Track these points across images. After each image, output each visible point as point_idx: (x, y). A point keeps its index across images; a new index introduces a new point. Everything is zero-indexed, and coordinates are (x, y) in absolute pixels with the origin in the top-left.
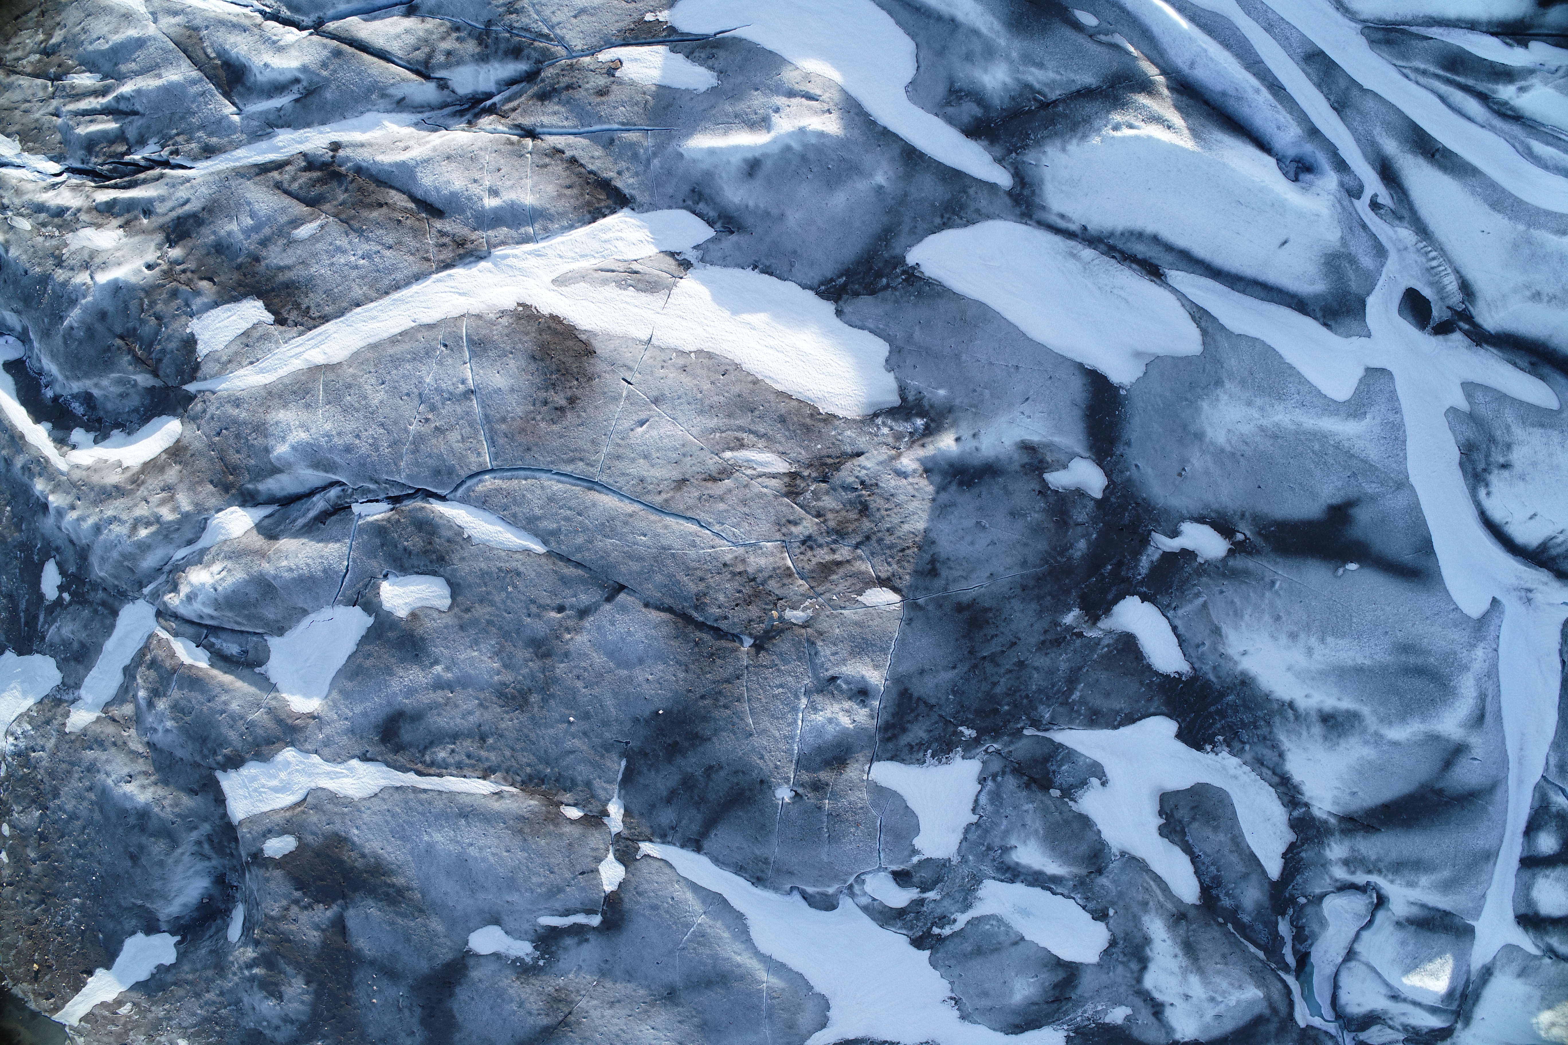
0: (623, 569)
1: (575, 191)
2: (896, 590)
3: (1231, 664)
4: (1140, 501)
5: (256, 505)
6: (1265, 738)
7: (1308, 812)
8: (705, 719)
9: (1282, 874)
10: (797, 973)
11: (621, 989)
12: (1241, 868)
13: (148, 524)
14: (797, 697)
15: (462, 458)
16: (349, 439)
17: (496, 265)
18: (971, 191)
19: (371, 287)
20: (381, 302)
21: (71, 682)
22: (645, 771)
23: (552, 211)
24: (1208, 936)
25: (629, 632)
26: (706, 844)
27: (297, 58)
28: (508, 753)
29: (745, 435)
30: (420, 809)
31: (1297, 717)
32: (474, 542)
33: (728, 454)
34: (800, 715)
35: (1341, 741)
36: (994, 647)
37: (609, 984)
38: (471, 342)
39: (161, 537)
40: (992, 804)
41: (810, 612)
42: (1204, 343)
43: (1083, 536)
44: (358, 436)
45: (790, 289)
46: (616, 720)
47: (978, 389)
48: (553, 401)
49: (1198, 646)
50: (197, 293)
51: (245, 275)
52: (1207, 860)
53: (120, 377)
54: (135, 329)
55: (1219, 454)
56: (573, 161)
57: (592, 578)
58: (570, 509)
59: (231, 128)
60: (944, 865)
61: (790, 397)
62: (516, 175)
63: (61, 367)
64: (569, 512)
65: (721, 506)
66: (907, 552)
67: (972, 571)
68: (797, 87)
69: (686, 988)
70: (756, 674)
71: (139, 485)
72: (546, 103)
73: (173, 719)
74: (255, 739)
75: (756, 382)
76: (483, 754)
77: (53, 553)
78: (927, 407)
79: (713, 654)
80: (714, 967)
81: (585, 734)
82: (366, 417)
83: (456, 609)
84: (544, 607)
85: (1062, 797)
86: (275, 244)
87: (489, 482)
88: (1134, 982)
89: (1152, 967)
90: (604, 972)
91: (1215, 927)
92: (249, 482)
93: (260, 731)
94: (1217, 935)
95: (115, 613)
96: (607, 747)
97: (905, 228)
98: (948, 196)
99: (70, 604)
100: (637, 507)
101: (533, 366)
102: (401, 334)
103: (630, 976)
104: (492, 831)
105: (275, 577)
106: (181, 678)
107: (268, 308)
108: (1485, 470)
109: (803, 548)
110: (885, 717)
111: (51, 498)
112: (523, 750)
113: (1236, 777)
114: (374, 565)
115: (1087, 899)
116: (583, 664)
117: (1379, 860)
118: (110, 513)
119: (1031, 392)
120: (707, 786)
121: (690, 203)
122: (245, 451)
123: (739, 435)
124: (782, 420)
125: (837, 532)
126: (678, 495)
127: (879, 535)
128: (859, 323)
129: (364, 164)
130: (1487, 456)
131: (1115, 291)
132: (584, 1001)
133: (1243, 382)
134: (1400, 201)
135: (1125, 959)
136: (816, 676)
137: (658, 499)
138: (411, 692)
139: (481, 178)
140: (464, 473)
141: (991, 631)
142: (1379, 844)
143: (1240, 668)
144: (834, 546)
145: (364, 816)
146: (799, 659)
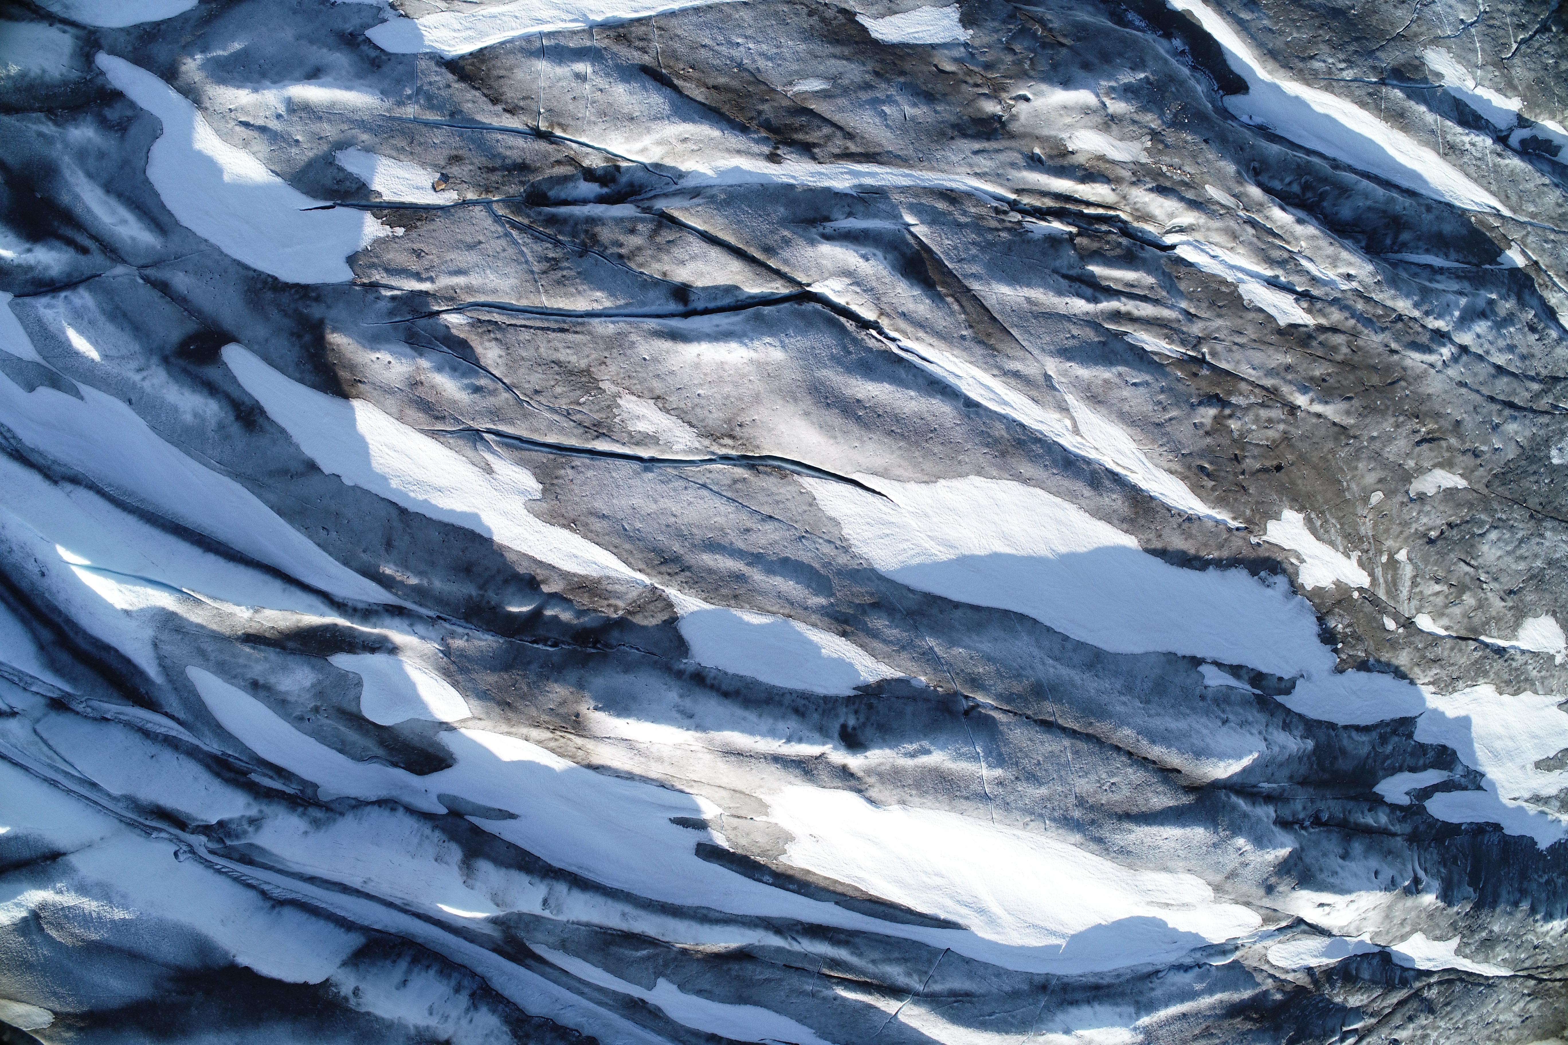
1: (495, 73)
27: (823, 256)
56: (495, 101)
59: (917, 210)
68: (256, 134)
72: (520, 161)
86: (852, 82)
139: (594, 92)
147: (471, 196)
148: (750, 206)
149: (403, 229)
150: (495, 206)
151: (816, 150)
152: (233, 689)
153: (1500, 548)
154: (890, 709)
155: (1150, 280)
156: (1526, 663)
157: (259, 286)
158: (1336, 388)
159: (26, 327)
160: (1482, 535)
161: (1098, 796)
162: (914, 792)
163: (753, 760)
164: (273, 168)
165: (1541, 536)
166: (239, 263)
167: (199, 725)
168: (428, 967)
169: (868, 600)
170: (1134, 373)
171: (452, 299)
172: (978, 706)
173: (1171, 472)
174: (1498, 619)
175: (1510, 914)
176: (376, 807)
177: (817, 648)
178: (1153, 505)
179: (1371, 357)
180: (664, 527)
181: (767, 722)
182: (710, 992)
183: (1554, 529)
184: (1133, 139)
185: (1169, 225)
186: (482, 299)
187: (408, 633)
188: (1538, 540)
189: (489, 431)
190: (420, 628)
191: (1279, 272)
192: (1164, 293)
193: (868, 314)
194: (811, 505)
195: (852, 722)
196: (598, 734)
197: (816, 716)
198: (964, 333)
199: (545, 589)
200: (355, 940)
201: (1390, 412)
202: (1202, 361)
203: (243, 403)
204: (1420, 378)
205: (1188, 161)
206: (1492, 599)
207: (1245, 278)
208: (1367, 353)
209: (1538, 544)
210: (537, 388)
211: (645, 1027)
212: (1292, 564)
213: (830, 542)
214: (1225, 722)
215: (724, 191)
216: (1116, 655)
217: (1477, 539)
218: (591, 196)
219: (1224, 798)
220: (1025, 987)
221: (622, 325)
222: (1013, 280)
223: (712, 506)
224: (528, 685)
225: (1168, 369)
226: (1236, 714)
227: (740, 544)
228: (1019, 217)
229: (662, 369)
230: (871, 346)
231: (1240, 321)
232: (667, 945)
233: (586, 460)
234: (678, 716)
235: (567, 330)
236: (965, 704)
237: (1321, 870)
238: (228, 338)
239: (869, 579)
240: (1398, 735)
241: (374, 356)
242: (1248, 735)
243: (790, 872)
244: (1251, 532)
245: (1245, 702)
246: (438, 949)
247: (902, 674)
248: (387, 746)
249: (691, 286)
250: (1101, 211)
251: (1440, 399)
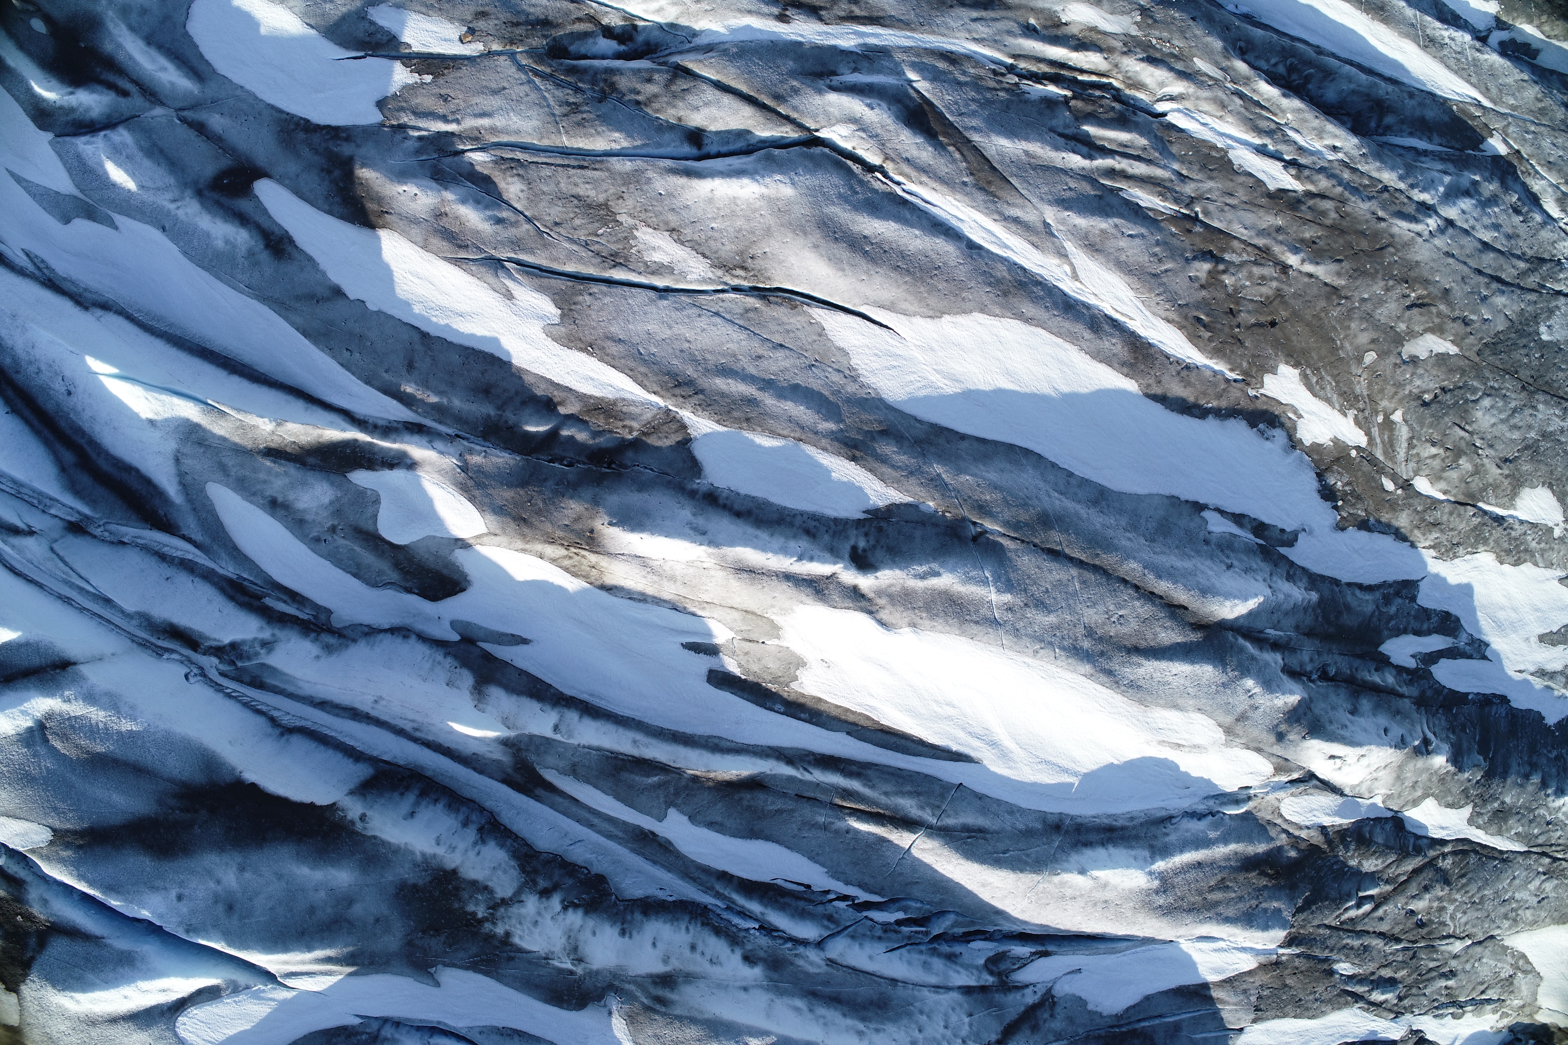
147: (496, 47)
148: (760, 59)
149: (431, 77)
150: (518, 57)
151: (823, 13)
152: (252, 508)
153: (1494, 415)
154: (899, 533)
155: (1143, 141)
156: (1525, 534)
157: (292, 127)
158: (1325, 251)
159: (65, 164)
160: (1475, 401)
161: (1106, 628)
162: (924, 615)
163: (765, 578)
164: (308, 21)
165: (1534, 408)
166: (273, 107)
167: (215, 547)
168: (436, 801)
169: (877, 427)
170: (1130, 225)
171: (476, 139)
172: (986, 532)
173: (1169, 321)
174: (1496, 487)
175: (1521, 786)
176: (389, 635)
177: (827, 472)
178: (1152, 351)
179: (1359, 223)
180: (678, 353)
181: (778, 541)
182: (721, 825)
183: (1546, 403)
184: (1123, 13)
185: (1160, 93)
186: (505, 139)
187: (428, 448)
188: (1531, 411)
189: (510, 260)
190: (439, 444)
191: (1267, 141)
192: (1157, 155)
193: (874, 159)
194: (820, 335)
195: (862, 544)
196: (612, 551)
197: (827, 537)
198: (966, 179)
199: (562, 410)
200: (363, 771)
201: (1380, 276)
202: (1195, 219)
203: (273, 233)
204: (1407, 245)
205: (1176, 35)
206: (1488, 466)
207: (1234, 144)
208: (1355, 220)
209: (1531, 415)
210: (557, 220)
211: (655, 862)
212: (1290, 418)
213: (839, 371)
214: (1230, 567)
215: (736, 45)
216: (1120, 494)
217: (1471, 405)
218: (610, 53)
219: (1231, 638)
220: (1039, 826)
221: (639, 163)
222: (1011, 133)
223: (725, 332)
224: (544, 501)
225: (1162, 224)
226: (1240, 560)
227: (752, 370)
228: (1017, 79)
229: (677, 203)
230: (877, 187)
231: (1231, 184)
232: (678, 772)
233: (604, 288)
234: (691, 532)
235: (587, 167)
236: (973, 530)
237: (1331, 722)
238: (261, 174)
239: (877, 408)
240: (1401, 597)
241: (401, 188)
242: (1253, 581)
243: (802, 700)
244: (1248, 384)
245: (1249, 550)
246: (447, 782)
247: (911, 499)
248: (402, 569)
249: (704, 131)
250: (1094, 78)
251: (1428, 267)
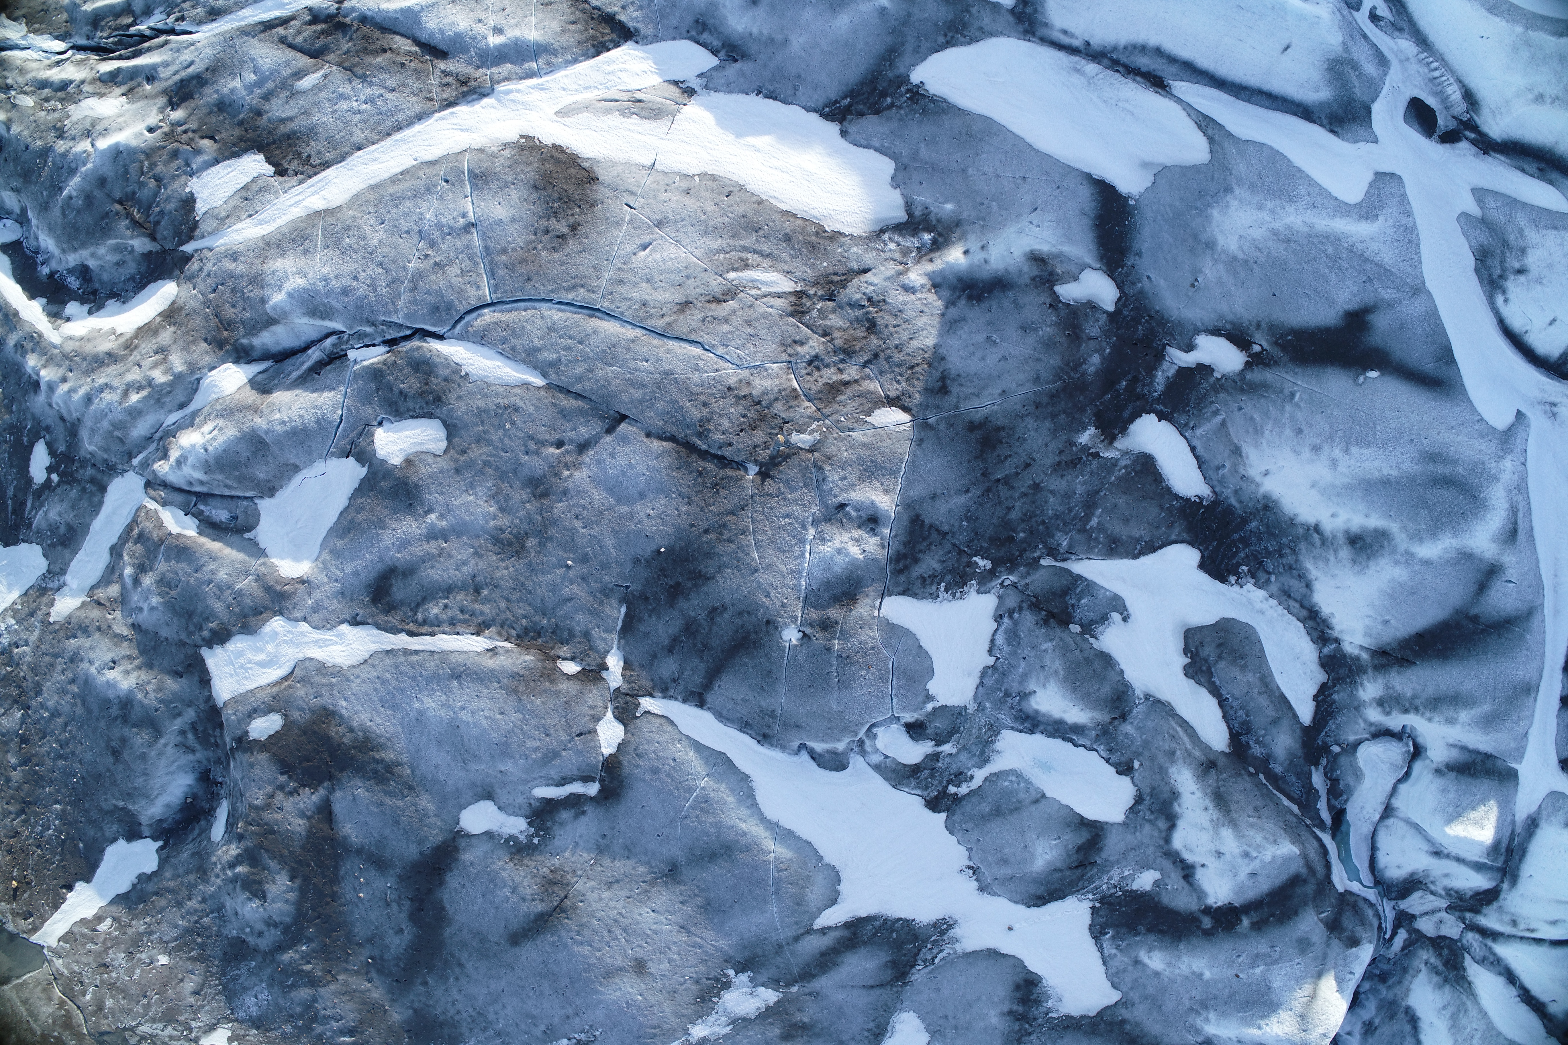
0: (625, 397)
2: (905, 409)
3: (1253, 486)
4: (1153, 313)
5: (251, 361)
6: (1291, 568)
7: (1339, 649)
8: (709, 555)
9: (1314, 718)
10: (805, 841)
11: (620, 867)
12: (1271, 712)
13: (140, 388)
14: (804, 527)
15: (460, 293)
16: (347, 281)
17: (499, 101)
18: (974, 10)
19: (373, 130)
20: (383, 143)
21: (56, 568)
22: (646, 618)
23: (556, 46)
24: (1240, 787)
25: (630, 465)
26: (710, 698)
28: (503, 605)
29: (749, 255)
30: (411, 673)
31: (1323, 542)
32: (471, 379)
33: (732, 275)
34: (808, 547)
35: (1371, 564)
36: (1007, 469)
37: (607, 862)
38: (473, 175)
39: (152, 402)
40: (1009, 644)
41: (817, 435)
42: (1211, 152)
43: (1096, 351)
44: (355, 278)
45: (795, 112)
46: (616, 562)
47: (985, 202)
48: (555, 229)
49: (1218, 468)
50: (198, 152)
51: (246, 130)
52: (1235, 704)
53: (117, 244)
54: (134, 193)
55: (1231, 262)
57: (592, 409)
58: (570, 337)
60: (960, 714)
61: (795, 216)
62: (521, 13)
63: (58, 240)
64: (569, 341)
65: (726, 328)
66: (917, 369)
67: (984, 388)
69: (689, 863)
70: (761, 504)
71: (132, 351)
73: (159, 594)
74: (242, 610)
75: (760, 202)
76: (478, 607)
77: (43, 433)
78: (934, 222)
79: (716, 484)
80: (718, 837)
81: (584, 579)
82: (364, 258)
83: (452, 452)
84: (542, 443)
85: (1082, 633)
87: (488, 316)
88: (1162, 843)
89: (1181, 824)
90: (602, 850)
91: (1246, 777)
92: (244, 336)
93: (248, 601)
94: (1249, 786)
95: (103, 489)
96: (607, 592)
97: (909, 47)
98: (951, 16)
99: (58, 485)
100: (639, 332)
101: (535, 196)
102: (402, 173)
103: (629, 852)
104: (485, 691)
105: (267, 432)
106: (168, 549)
107: (269, 160)
108: (1501, 277)
109: (809, 369)
110: (896, 546)
111: (43, 373)
112: (518, 600)
113: (1262, 612)
114: (368, 411)
115: (1110, 750)
116: (582, 502)
117: (1415, 696)
118: (101, 380)
119: (1040, 202)
120: (710, 630)
121: (693, 33)
122: (240, 304)
123: (744, 255)
124: (787, 238)
125: (844, 351)
126: (681, 318)
127: (887, 352)
128: (864, 143)
129: (369, 13)
130: (1502, 262)
131: (1120, 104)
132: (581, 882)
133: (1252, 187)
134: (1399, 14)
135: (1152, 817)
136: (824, 503)
137: (660, 323)
138: (404, 544)
140: (462, 309)
141: (1003, 451)
142: (1414, 678)
143: (1262, 490)
144: (841, 366)
145: (353, 685)
146: (806, 486)
